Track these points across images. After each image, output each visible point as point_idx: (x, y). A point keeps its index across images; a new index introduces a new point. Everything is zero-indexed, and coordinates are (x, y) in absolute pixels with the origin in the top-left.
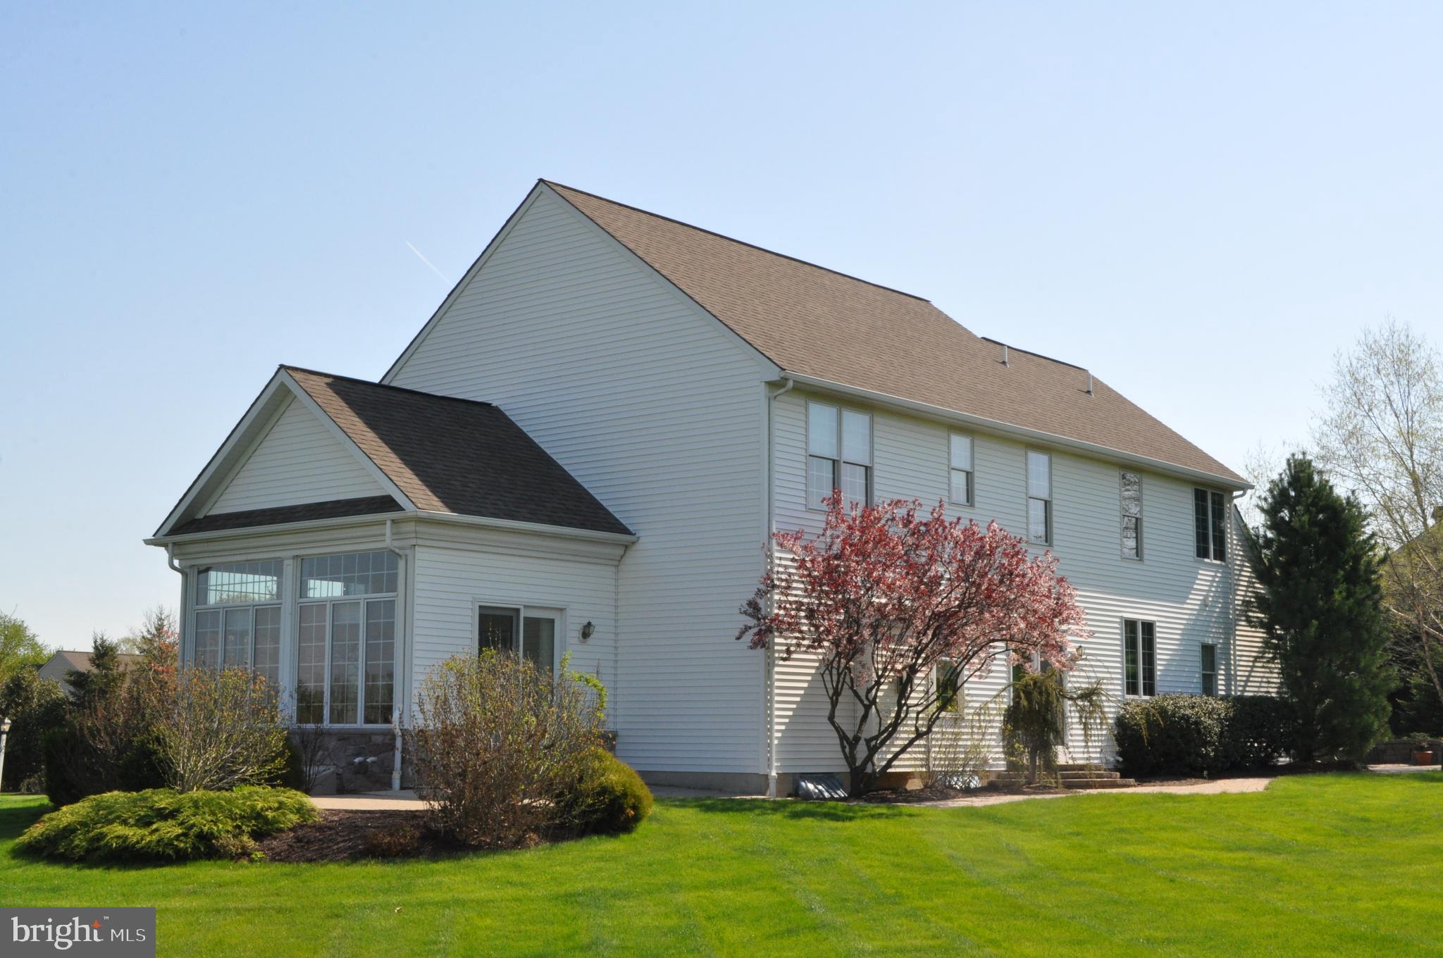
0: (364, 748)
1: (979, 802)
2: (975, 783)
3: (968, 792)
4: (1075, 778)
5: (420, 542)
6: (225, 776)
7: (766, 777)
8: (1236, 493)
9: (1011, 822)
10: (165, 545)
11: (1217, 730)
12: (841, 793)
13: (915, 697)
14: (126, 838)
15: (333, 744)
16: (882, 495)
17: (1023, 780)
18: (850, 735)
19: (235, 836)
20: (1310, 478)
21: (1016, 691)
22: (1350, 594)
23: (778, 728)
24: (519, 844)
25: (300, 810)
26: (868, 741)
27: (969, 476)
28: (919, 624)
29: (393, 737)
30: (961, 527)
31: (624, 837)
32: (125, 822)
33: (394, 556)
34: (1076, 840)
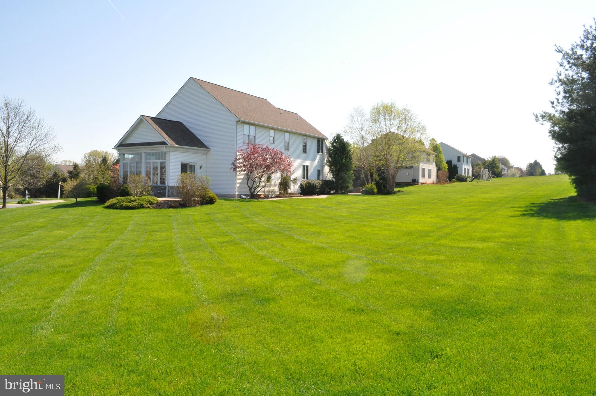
0: (160, 189)
1: (274, 199)
2: (273, 196)
3: (272, 197)
4: (291, 195)
5: (171, 151)
6: (141, 194)
7: (235, 195)
8: (325, 140)
9: (279, 203)
10: (117, 149)
11: (319, 186)
12: (249, 198)
13: (263, 180)
14: (127, 205)
15: (153, 188)
16: (257, 143)
17: (282, 195)
18: (251, 187)
19: (147, 204)
20: (340, 138)
21: (281, 179)
22: (346, 160)
23: (238, 185)
24: (195, 206)
25: (157, 201)
26: (254, 188)
27: (274, 138)
28: (264, 167)
29: (166, 187)
30: (272, 149)
31: (213, 205)
32: (126, 202)
33: (165, 153)
34: (290, 206)
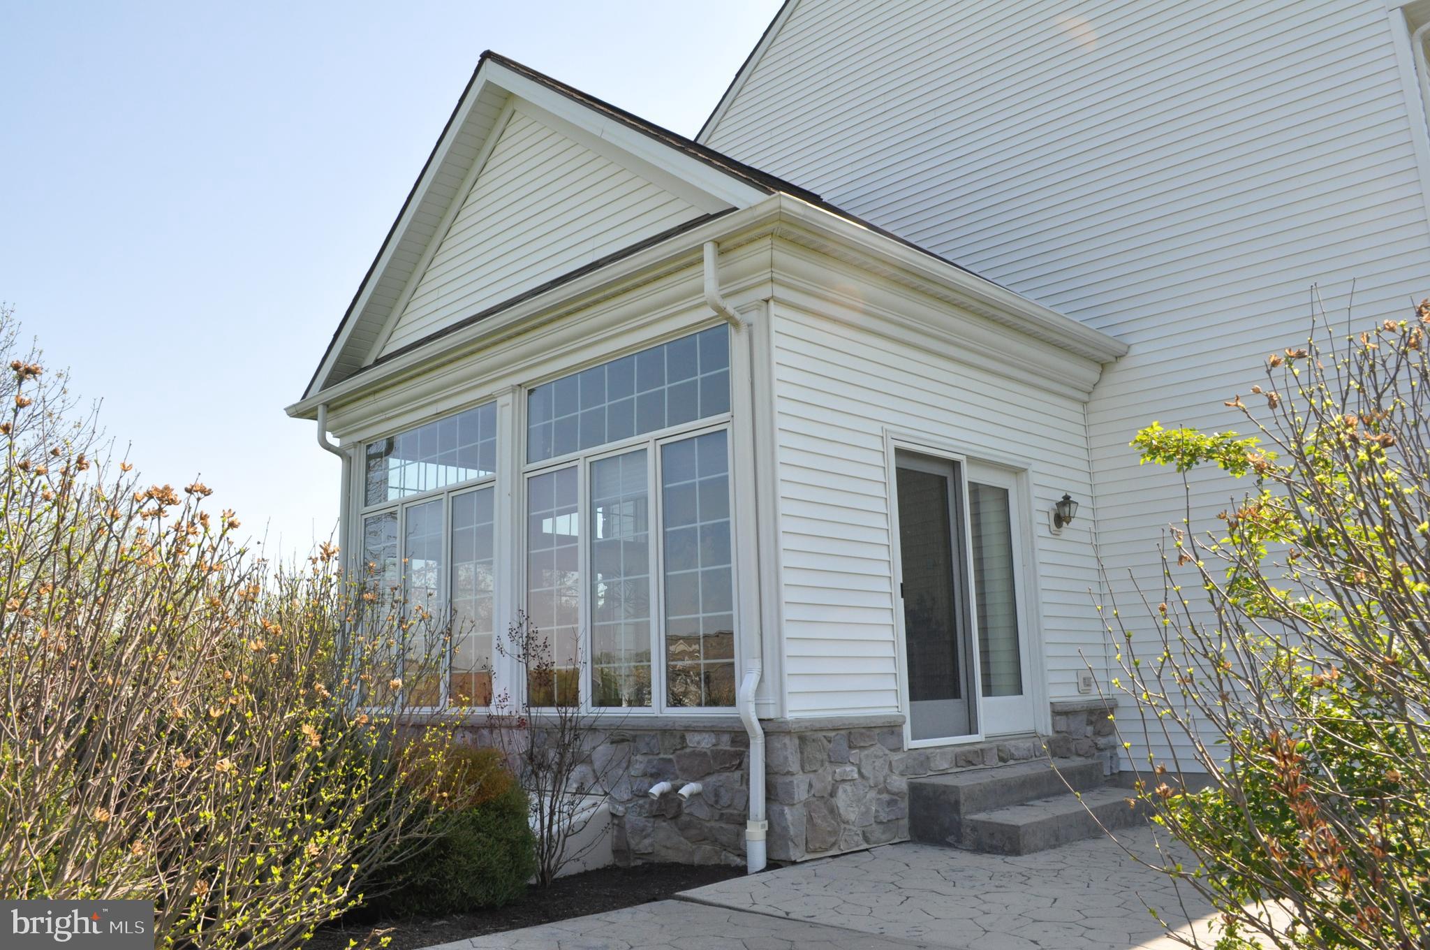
0: (670, 760)
5: (780, 292)
10: (316, 414)
15: (602, 752)
29: (740, 737)
